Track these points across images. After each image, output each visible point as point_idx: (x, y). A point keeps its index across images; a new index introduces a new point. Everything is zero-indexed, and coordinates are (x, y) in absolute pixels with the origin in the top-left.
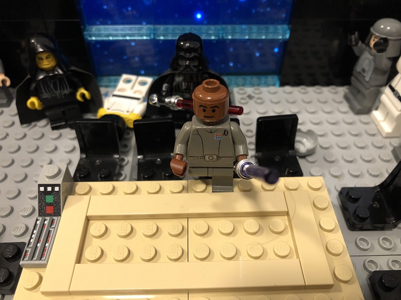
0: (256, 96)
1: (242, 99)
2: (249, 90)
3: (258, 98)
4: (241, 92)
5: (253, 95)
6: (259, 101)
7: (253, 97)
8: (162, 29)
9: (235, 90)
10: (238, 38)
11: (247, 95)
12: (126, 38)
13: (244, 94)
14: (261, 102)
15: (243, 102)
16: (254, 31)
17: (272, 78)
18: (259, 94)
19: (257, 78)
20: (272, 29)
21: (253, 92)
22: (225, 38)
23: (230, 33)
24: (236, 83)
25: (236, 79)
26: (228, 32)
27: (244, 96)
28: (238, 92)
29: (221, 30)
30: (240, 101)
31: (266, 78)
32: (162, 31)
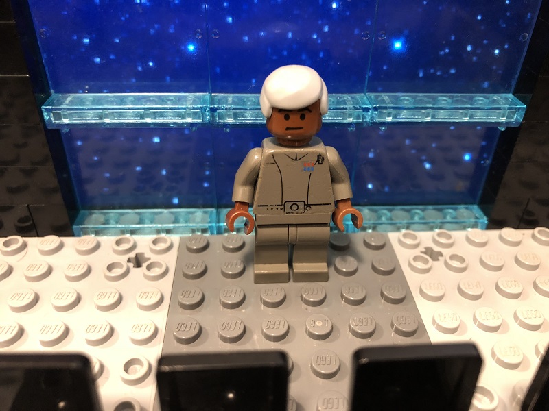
0: (447, 252)
1: (416, 259)
2: (426, 238)
3: (453, 257)
4: (409, 241)
5: (436, 249)
7: (441, 254)
8: (230, 100)
9: (393, 237)
10: (407, 120)
11: (422, 248)
12: (143, 118)
13: (417, 246)
14: (463, 266)
15: (420, 265)
16: (443, 104)
17: (467, 208)
18: (450, 245)
19: (435, 209)
20: (482, 100)
21: (435, 241)
22: (377, 120)
23: (390, 108)
24: (391, 219)
25: (390, 210)
26: (384, 105)
27: (417, 252)
28: (400, 242)
29: (367, 102)
30: (413, 263)
31: (455, 209)
32: (230, 104)
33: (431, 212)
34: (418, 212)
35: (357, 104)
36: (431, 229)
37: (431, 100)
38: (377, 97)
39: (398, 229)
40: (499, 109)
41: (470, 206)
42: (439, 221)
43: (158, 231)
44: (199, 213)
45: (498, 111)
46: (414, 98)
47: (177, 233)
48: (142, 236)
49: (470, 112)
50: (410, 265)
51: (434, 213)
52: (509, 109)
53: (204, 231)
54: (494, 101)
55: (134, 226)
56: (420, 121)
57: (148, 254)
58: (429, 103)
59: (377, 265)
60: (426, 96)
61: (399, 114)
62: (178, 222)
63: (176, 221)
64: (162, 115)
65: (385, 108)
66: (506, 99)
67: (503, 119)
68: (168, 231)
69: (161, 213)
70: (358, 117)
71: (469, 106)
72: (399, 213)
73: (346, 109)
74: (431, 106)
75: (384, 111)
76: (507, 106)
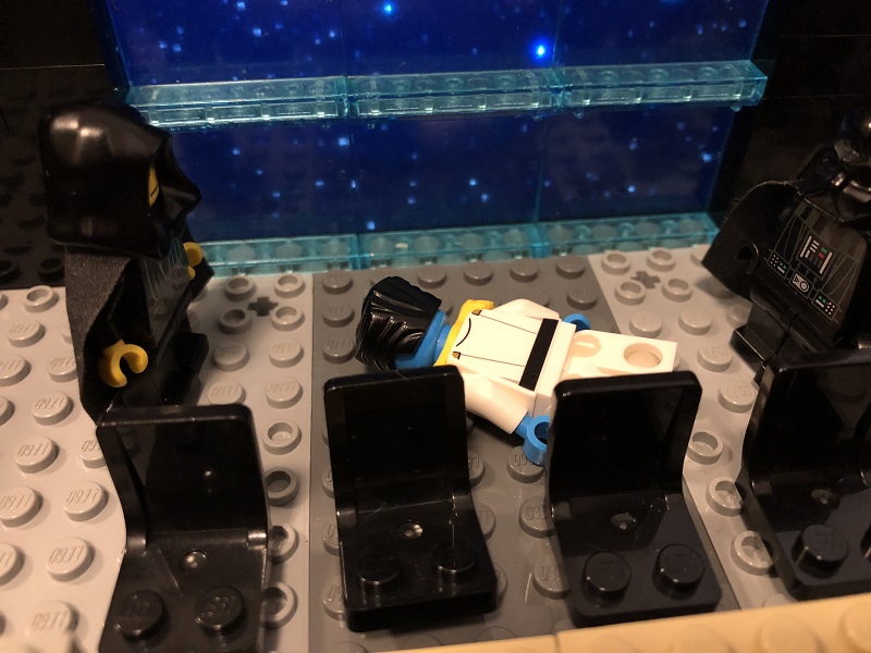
0: (665, 277)
1: (625, 286)
2: (638, 259)
3: (673, 283)
4: (615, 265)
5: (652, 273)
6: (677, 291)
7: (657, 280)
8: (373, 84)
9: (595, 260)
10: (611, 103)
11: (632, 273)
12: (259, 115)
13: (626, 270)
14: (686, 292)
15: (629, 295)
16: (657, 79)
17: (693, 218)
18: (670, 268)
19: (650, 221)
20: (710, 72)
21: (650, 263)
22: (571, 103)
23: (587, 87)
24: (592, 237)
25: (590, 225)
26: (580, 84)
27: (626, 278)
28: (604, 266)
29: (557, 80)
30: (621, 293)
31: (677, 220)
32: (374, 90)
33: (645, 226)
34: (627, 225)
35: (544, 83)
36: (645, 247)
37: (641, 74)
38: (569, 72)
39: (601, 250)
40: (732, 82)
41: (697, 215)
42: (655, 236)
43: (283, 268)
44: (334, 242)
45: (731, 86)
46: (619, 71)
47: (308, 270)
48: (261, 275)
49: (693, 88)
50: (617, 295)
51: (649, 225)
52: (745, 82)
53: (344, 265)
54: (726, 72)
55: (250, 262)
56: (627, 103)
57: (274, 298)
58: (638, 78)
59: (574, 298)
60: (635, 69)
61: (599, 95)
62: (308, 255)
63: (305, 253)
64: (284, 111)
65: (581, 88)
66: (742, 67)
67: (738, 96)
68: (296, 268)
69: (282, 243)
70: (546, 102)
71: (692, 80)
72: (602, 228)
73: (530, 91)
74: (641, 82)
75: (581, 91)
76: (742, 78)
